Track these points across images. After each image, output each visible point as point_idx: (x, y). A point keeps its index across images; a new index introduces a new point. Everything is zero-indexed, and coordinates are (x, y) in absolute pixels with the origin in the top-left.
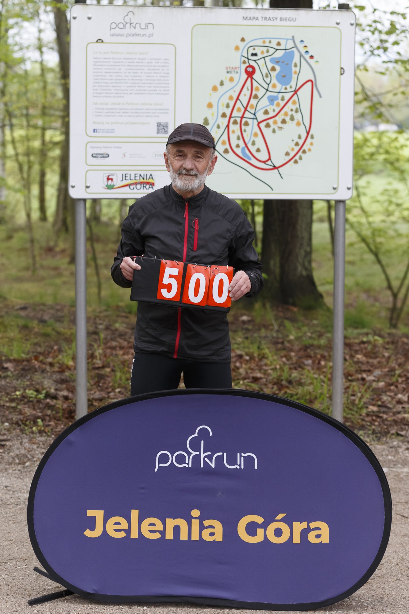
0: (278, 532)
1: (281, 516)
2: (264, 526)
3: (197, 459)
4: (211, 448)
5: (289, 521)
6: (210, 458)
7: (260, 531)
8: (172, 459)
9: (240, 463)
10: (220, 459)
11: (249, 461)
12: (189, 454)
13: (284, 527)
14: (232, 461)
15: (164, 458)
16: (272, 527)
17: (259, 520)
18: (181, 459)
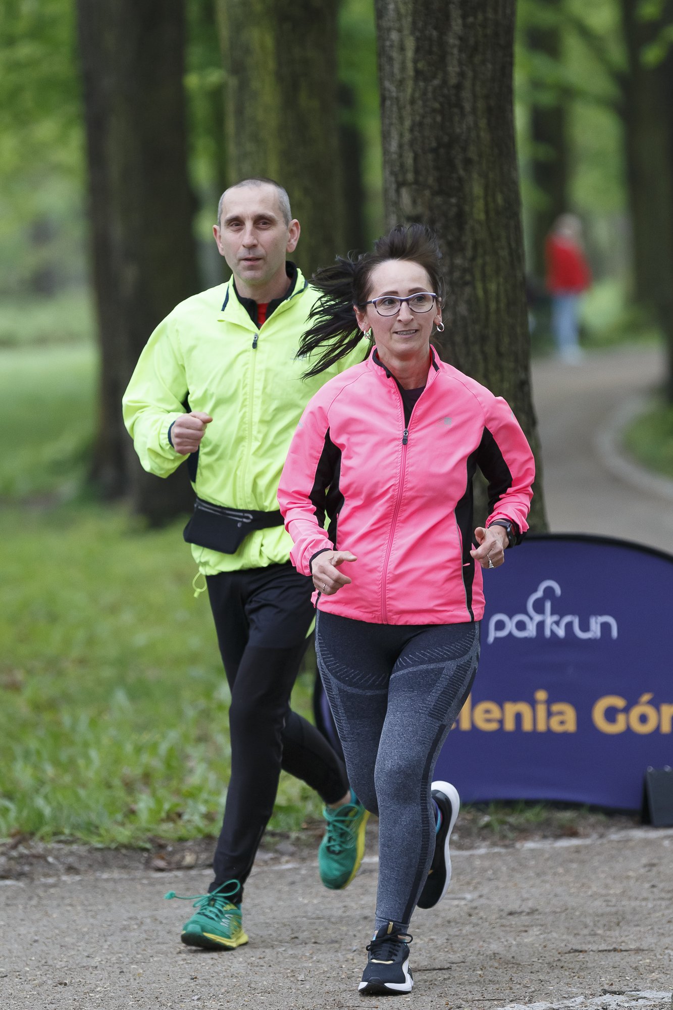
0: (643, 719)
1: (646, 697)
2: (626, 710)
3: (541, 626)
4: (559, 610)
5: (656, 703)
6: (557, 623)
7: (621, 718)
8: (510, 626)
9: (595, 630)
10: (569, 626)
11: (605, 627)
12: (531, 618)
13: (650, 711)
14: (585, 627)
15: (500, 626)
16: (636, 712)
17: (619, 702)
18: (521, 626)
